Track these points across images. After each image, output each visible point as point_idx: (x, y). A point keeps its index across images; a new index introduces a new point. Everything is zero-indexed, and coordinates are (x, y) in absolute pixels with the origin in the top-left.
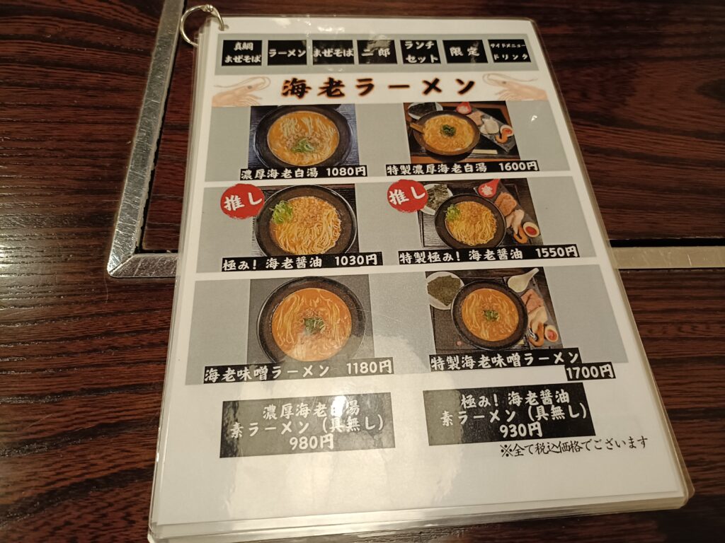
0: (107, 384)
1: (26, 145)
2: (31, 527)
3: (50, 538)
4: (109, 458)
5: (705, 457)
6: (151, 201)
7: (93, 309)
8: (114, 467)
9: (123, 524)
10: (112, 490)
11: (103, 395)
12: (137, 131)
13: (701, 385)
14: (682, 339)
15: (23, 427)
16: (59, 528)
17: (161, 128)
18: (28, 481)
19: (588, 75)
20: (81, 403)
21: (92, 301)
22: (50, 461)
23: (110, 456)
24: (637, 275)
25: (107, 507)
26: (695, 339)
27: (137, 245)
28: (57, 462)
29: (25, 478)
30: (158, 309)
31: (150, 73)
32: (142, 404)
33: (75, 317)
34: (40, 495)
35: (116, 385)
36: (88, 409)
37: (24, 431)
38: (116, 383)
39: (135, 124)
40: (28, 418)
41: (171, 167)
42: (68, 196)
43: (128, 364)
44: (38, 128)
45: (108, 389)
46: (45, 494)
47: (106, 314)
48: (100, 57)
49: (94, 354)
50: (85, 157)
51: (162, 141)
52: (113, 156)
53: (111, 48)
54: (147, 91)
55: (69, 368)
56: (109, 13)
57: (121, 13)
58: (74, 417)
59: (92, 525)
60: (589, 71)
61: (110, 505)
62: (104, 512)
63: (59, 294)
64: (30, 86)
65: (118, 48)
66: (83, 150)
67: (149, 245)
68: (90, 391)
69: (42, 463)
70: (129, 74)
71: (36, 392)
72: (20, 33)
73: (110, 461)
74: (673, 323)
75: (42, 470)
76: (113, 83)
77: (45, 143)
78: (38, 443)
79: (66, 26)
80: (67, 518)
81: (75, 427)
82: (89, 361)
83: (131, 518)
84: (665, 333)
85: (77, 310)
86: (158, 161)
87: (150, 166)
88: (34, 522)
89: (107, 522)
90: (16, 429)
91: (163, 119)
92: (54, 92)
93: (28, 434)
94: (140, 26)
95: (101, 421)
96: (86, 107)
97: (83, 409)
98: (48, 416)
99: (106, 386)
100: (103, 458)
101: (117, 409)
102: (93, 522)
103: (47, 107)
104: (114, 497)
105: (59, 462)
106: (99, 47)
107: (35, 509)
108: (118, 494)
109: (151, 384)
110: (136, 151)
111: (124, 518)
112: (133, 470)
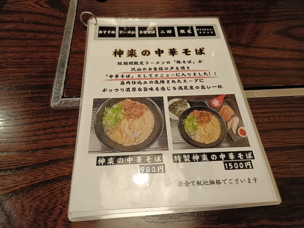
0: (53, 145)
1: (18, 61)
2: (26, 198)
3: (33, 201)
4: (54, 172)
5: (279, 164)
6: (67, 79)
7: (46, 119)
8: (56, 175)
9: (60, 195)
10: (56, 183)
11: (51, 150)
12: (60, 55)
13: (277, 139)
14: (270, 122)
15: (21, 162)
16: (36, 198)
17: (70, 53)
18: (23, 181)
19: (231, 29)
20: (43, 153)
21: (45, 116)
22: (32, 174)
23: (54, 171)
24: (252, 100)
25: (54, 190)
26: (275, 122)
27: (62, 95)
28: (34, 174)
29: (23, 180)
30: (71, 118)
31: (65, 33)
32: (66, 152)
33: (39, 122)
34: (29, 186)
35: (56, 146)
36: (46, 155)
37: (21, 163)
38: (56, 145)
39: (59, 52)
40: (23, 159)
41: (74, 67)
42: (35, 79)
43: (60, 138)
44: (23, 54)
45: (53, 147)
46: (31, 186)
47: (51, 121)
48: (45, 28)
49: (47, 135)
50: (41, 64)
51: (70, 58)
52: (51, 64)
53: (49, 25)
54: (63, 40)
55: (38, 140)
56: (48, 12)
57: (53, 12)
58: (40, 158)
59: (49, 196)
60: (232, 27)
61: (55, 189)
62: (53, 191)
63: (33, 114)
64: (19, 39)
65: (52, 25)
66: (40, 62)
67: (66, 95)
68: (46, 148)
69: (29, 175)
70: (57, 34)
71: (26, 149)
72: (14, 20)
73: (55, 173)
74: (266, 117)
75: (29, 177)
76: (51, 37)
77: (25, 60)
78: (27, 168)
79: (32, 17)
80: (39, 194)
81: (41, 161)
82: (45, 138)
83: (63, 193)
84: (263, 120)
85: (40, 120)
86: (69, 65)
87: (66, 67)
88: (27, 196)
89: (54, 195)
90: (19, 163)
91: (70, 49)
92: (28, 41)
93: (23, 164)
94: (60, 17)
95: (51, 159)
96: (41, 46)
97: (44, 155)
98: (30, 158)
99: (52, 146)
100: (52, 172)
101: (56, 155)
102: (49, 195)
103: (26, 46)
104: (57, 186)
105: (35, 174)
106: (45, 24)
107: (27, 191)
108: (58, 185)
109: (69, 145)
110: (60, 62)
111: (60, 193)
112: (63, 176)
